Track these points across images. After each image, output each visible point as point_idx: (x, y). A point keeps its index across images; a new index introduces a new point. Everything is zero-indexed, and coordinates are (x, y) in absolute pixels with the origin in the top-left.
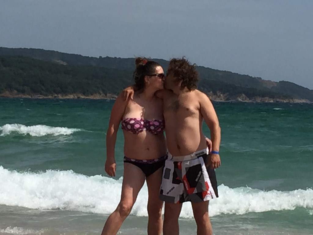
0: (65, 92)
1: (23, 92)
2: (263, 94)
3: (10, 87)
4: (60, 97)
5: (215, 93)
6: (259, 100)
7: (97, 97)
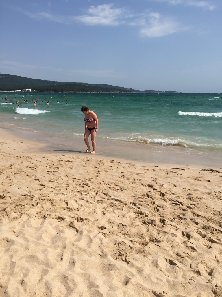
0: (88, 91)
1: (80, 91)
2: (127, 91)
3: (77, 91)
4: (87, 92)
5: (117, 91)
6: (126, 92)
7: (94, 92)
